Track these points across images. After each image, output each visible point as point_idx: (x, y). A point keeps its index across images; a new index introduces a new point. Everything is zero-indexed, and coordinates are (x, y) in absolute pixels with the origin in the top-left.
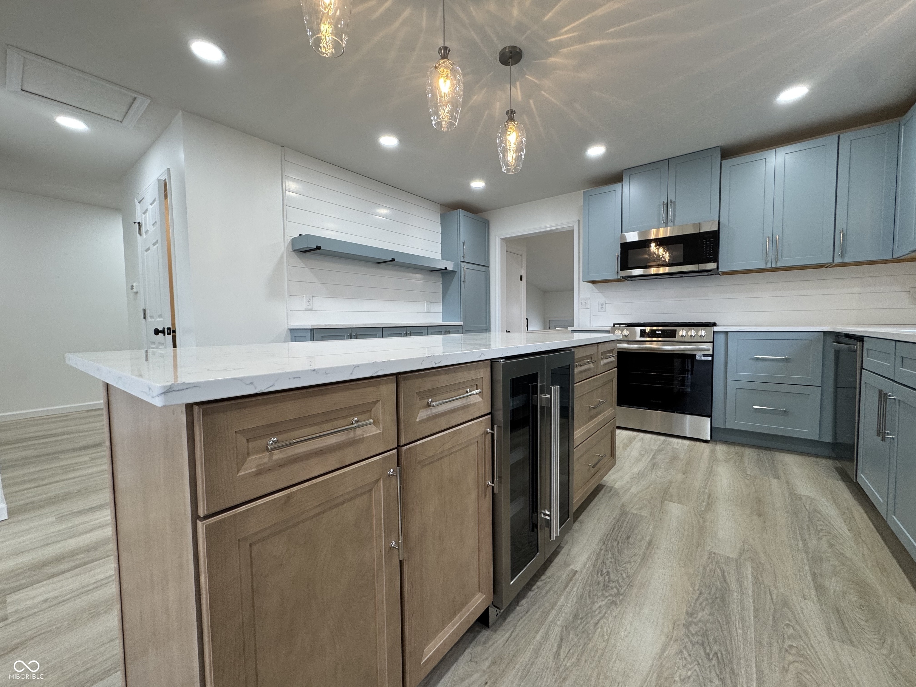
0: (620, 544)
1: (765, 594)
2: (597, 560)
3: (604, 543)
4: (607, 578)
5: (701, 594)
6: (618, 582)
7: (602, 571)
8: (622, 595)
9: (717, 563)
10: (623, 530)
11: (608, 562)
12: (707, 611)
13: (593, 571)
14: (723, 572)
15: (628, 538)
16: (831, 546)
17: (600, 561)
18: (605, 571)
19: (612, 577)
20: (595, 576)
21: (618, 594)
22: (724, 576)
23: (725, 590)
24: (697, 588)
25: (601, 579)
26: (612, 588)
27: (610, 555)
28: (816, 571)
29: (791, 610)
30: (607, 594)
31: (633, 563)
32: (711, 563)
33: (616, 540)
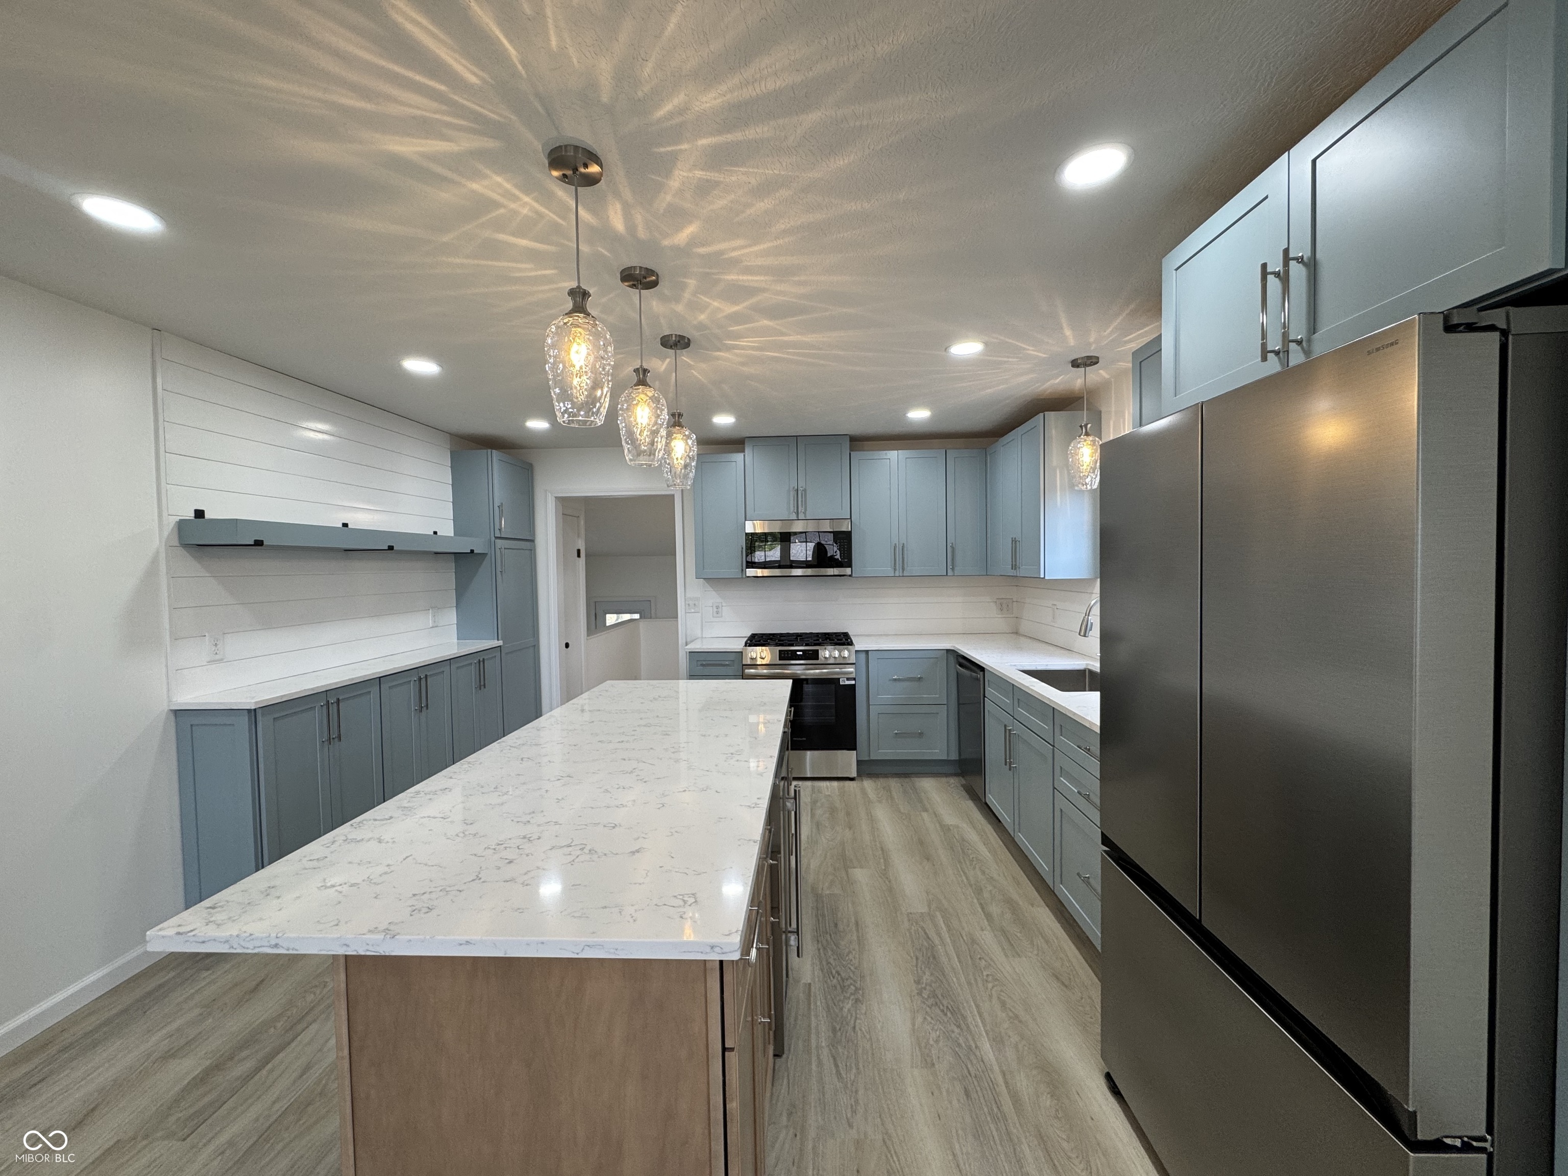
0: (833, 936)
1: (959, 938)
2: (821, 962)
3: (818, 941)
4: (839, 979)
5: (917, 959)
6: (851, 978)
7: (832, 973)
8: (860, 990)
9: (917, 923)
10: (827, 918)
11: (832, 961)
12: (928, 973)
13: (824, 976)
14: (922, 928)
15: (836, 925)
16: (983, 873)
17: (824, 963)
18: (834, 972)
19: (843, 975)
20: (829, 980)
21: (857, 989)
22: (926, 933)
23: (932, 947)
24: (912, 955)
25: (835, 981)
26: (849, 986)
27: (830, 953)
28: (982, 902)
29: (978, 945)
30: (848, 995)
31: (854, 952)
32: (912, 924)
33: (827, 933)
